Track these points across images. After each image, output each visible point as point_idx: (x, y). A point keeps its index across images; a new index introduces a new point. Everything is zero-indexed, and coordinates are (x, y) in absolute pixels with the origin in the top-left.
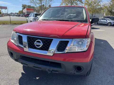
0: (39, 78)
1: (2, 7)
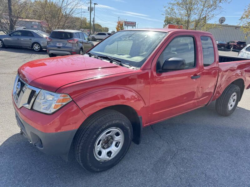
1: (128, 23)
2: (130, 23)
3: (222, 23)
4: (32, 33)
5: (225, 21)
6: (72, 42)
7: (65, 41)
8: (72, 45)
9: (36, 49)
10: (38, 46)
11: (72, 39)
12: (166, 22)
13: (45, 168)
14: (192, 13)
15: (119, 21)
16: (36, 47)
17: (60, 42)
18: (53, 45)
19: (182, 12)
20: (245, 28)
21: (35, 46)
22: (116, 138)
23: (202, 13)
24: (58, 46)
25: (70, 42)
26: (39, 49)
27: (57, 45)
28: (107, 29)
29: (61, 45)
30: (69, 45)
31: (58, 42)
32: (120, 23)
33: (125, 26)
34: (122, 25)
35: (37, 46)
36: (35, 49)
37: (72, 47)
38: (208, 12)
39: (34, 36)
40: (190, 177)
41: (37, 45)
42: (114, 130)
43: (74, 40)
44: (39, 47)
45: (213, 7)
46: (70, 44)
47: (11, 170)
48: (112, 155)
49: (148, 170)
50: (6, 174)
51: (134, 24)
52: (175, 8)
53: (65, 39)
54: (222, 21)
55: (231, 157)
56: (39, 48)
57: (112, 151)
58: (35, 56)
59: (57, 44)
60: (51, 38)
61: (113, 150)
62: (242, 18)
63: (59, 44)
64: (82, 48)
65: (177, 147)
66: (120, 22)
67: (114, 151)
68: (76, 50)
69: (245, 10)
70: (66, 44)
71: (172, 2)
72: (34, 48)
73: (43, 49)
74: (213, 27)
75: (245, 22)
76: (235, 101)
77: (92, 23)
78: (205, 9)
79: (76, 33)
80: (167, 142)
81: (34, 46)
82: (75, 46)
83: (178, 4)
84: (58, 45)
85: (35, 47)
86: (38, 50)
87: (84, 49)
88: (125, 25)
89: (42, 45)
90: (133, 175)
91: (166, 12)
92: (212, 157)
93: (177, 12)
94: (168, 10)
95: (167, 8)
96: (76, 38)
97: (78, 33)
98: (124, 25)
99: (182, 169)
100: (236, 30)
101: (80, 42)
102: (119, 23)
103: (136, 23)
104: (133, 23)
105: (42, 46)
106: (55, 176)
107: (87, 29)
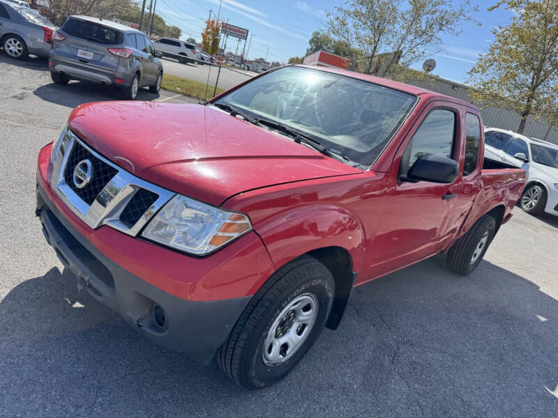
0: (83, 306)
1: (230, 28)
2: (235, 30)
3: (428, 70)
4: (6, 7)
5: (434, 67)
6: (118, 54)
7: (102, 48)
8: (117, 60)
9: (11, 51)
10: (19, 46)
11: (119, 46)
12: (312, 45)
13: (130, 374)
14: (383, 39)
15: (211, 20)
16: (13, 47)
17: (87, 49)
18: (67, 51)
19: (362, 33)
20: (475, 91)
21: (10, 42)
22: (303, 316)
23: (403, 46)
24: (83, 56)
25: (114, 53)
26: (20, 54)
27: (79, 55)
28: (177, 32)
29: (89, 56)
30: (110, 60)
31: (84, 46)
32: (212, 25)
33: (223, 35)
34: (217, 30)
35: (16, 45)
36: (8, 52)
37: (116, 65)
38: (414, 44)
39: (9, 18)
40: (437, 404)
41: (15, 42)
42: (307, 299)
43: (124, 50)
44: (21, 49)
45: (425, 37)
46: (112, 58)
47: (47, 376)
48: (288, 352)
49: (355, 387)
50: (38, 388)
51: (244, 33)
52: (350, 22)
53: (101, 43)
54: (429, 66)
55: (494, 364)
56: (19, 51)
57: (290, 344)
58: (9, 70)
59: (80, 50)
60: (65, 34)
61: (292, 342)
62: (474, 70)
63: (84, 52)
64: (138, 73)
65: (395, 337)
66: (213, 22)
67: (294, 344)
68: (123, 73)
69: (481, 55)
70: (104, 56)
71: (345, 7)
72: (6, 48)
73: (30, 55)
74: (419, 77)
75: (479, 81)
76: (482, 247)
77: (147, 11)
78: (410, 37)
79: (130, 34)
80: (374, 325)
81: (7, 42)
82: (125, 66)
83: (357, 14)
84: (80, 53)
85: (9, 47)
86: (16, 53)
87: (142, 76)
88: (224, 31)
89: (29, 44)
90: (329, 397)
91: (330, 26)
92: (463, 362)
93: (352, 30)
94: (336, 23)
95: (332, 17)
96: (130, 46)
97: (134, 34)
98: (220, 32)
99: (417, 386)
100: (453, 91)
101: (137, 58)
102: (210, 24)
103: (249, 32)
104: (241, 30)
105: (30, 48)
106: (160, 395)
107: (130, 21)
